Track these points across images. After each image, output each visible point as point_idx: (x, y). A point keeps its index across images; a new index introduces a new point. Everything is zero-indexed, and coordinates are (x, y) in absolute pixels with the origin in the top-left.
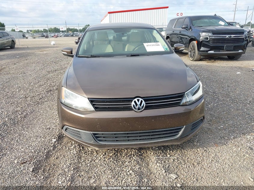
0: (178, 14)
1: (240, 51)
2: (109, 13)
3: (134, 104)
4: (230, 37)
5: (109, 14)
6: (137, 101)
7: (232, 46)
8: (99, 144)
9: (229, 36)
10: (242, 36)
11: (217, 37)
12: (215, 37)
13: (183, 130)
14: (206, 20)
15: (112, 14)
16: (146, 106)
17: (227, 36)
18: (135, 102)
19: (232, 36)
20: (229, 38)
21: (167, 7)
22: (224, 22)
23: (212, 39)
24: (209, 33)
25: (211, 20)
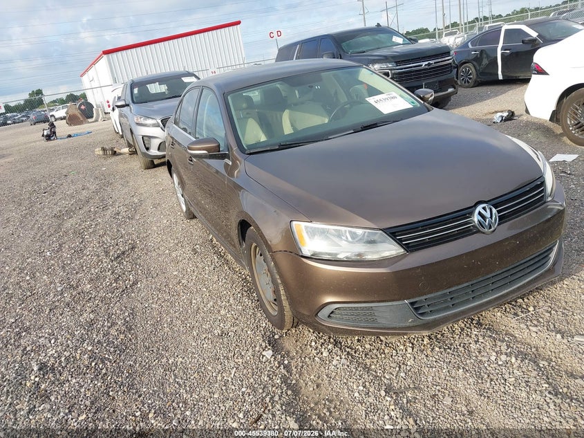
0: (272, 35)
1: (450, 90)
2: (107, 52)
3: (480, 218)
4: (429, 64)
5: (105, 56)
6: (483, 212)
7: (436, 82)
8: (424, 322)
9: (427, 63)
10: (448, 60)
11: (405, 68)
12: (402, 69)
13: (555, 249)
14: (367, 38)
15: (114, 55)
16: (499, 216)
17: (424, 64)
18: (480, 213)
19: (431, 62)
20: (427, 67)
21: (238, 23)
22: (400, 37)
23: (396, 74)
24: (388, 64)
25: (377, 37)
